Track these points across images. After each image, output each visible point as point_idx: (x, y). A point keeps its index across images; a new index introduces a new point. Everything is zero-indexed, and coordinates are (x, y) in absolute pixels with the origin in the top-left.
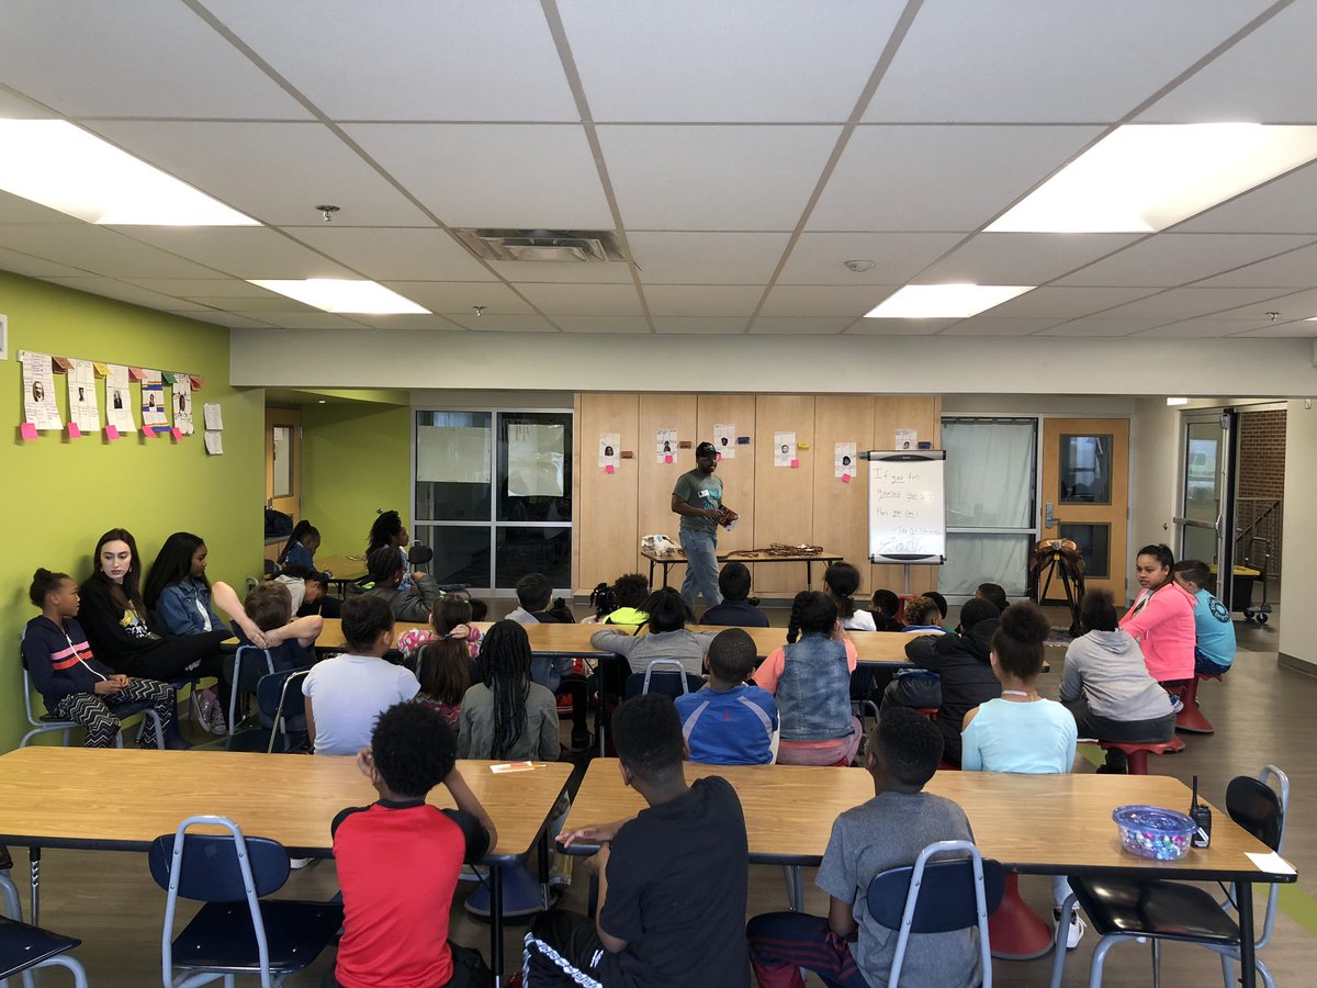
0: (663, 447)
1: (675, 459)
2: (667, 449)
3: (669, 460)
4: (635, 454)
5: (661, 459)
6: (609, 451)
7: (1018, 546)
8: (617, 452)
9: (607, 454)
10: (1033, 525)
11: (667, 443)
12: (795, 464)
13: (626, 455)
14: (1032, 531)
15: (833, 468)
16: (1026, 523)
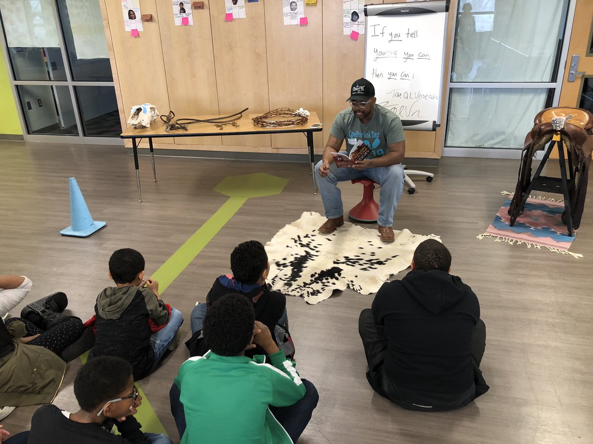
0: (178, 8)
1: (191, 21)
2: (183, 10)
3: (185, 21)
4: (155, 16)
5: (178, 22)
6: (132, 15)
7: (536, 99)
8: (138, 15)
9: (130, 18)
10: (554, 79)
11: (181, 4)
12: (304, 21)
13: (148, 19)
14: (552, 85)
15: (342, 24)
16: (548, 76)
